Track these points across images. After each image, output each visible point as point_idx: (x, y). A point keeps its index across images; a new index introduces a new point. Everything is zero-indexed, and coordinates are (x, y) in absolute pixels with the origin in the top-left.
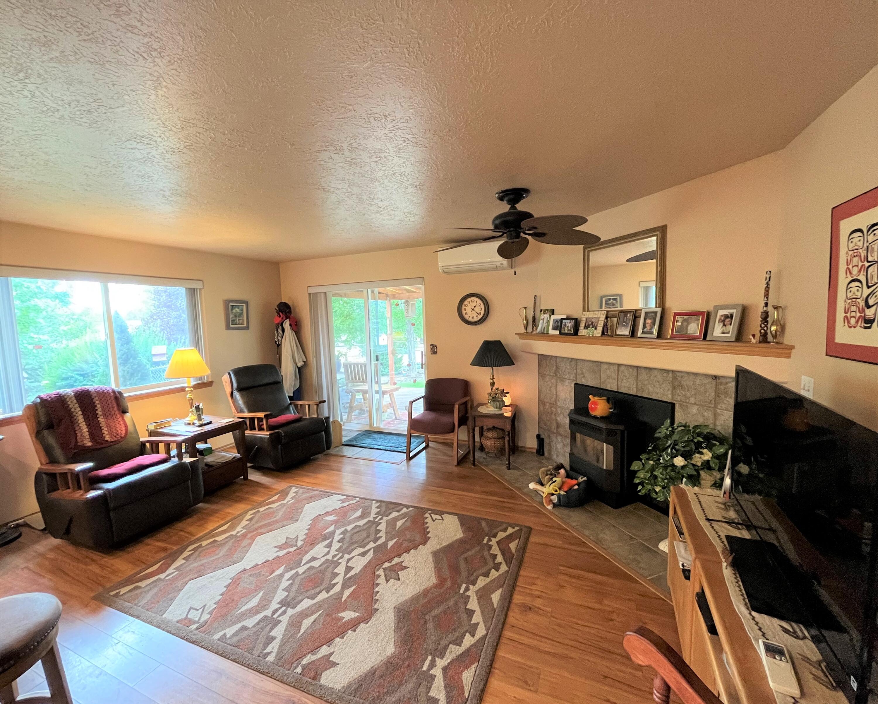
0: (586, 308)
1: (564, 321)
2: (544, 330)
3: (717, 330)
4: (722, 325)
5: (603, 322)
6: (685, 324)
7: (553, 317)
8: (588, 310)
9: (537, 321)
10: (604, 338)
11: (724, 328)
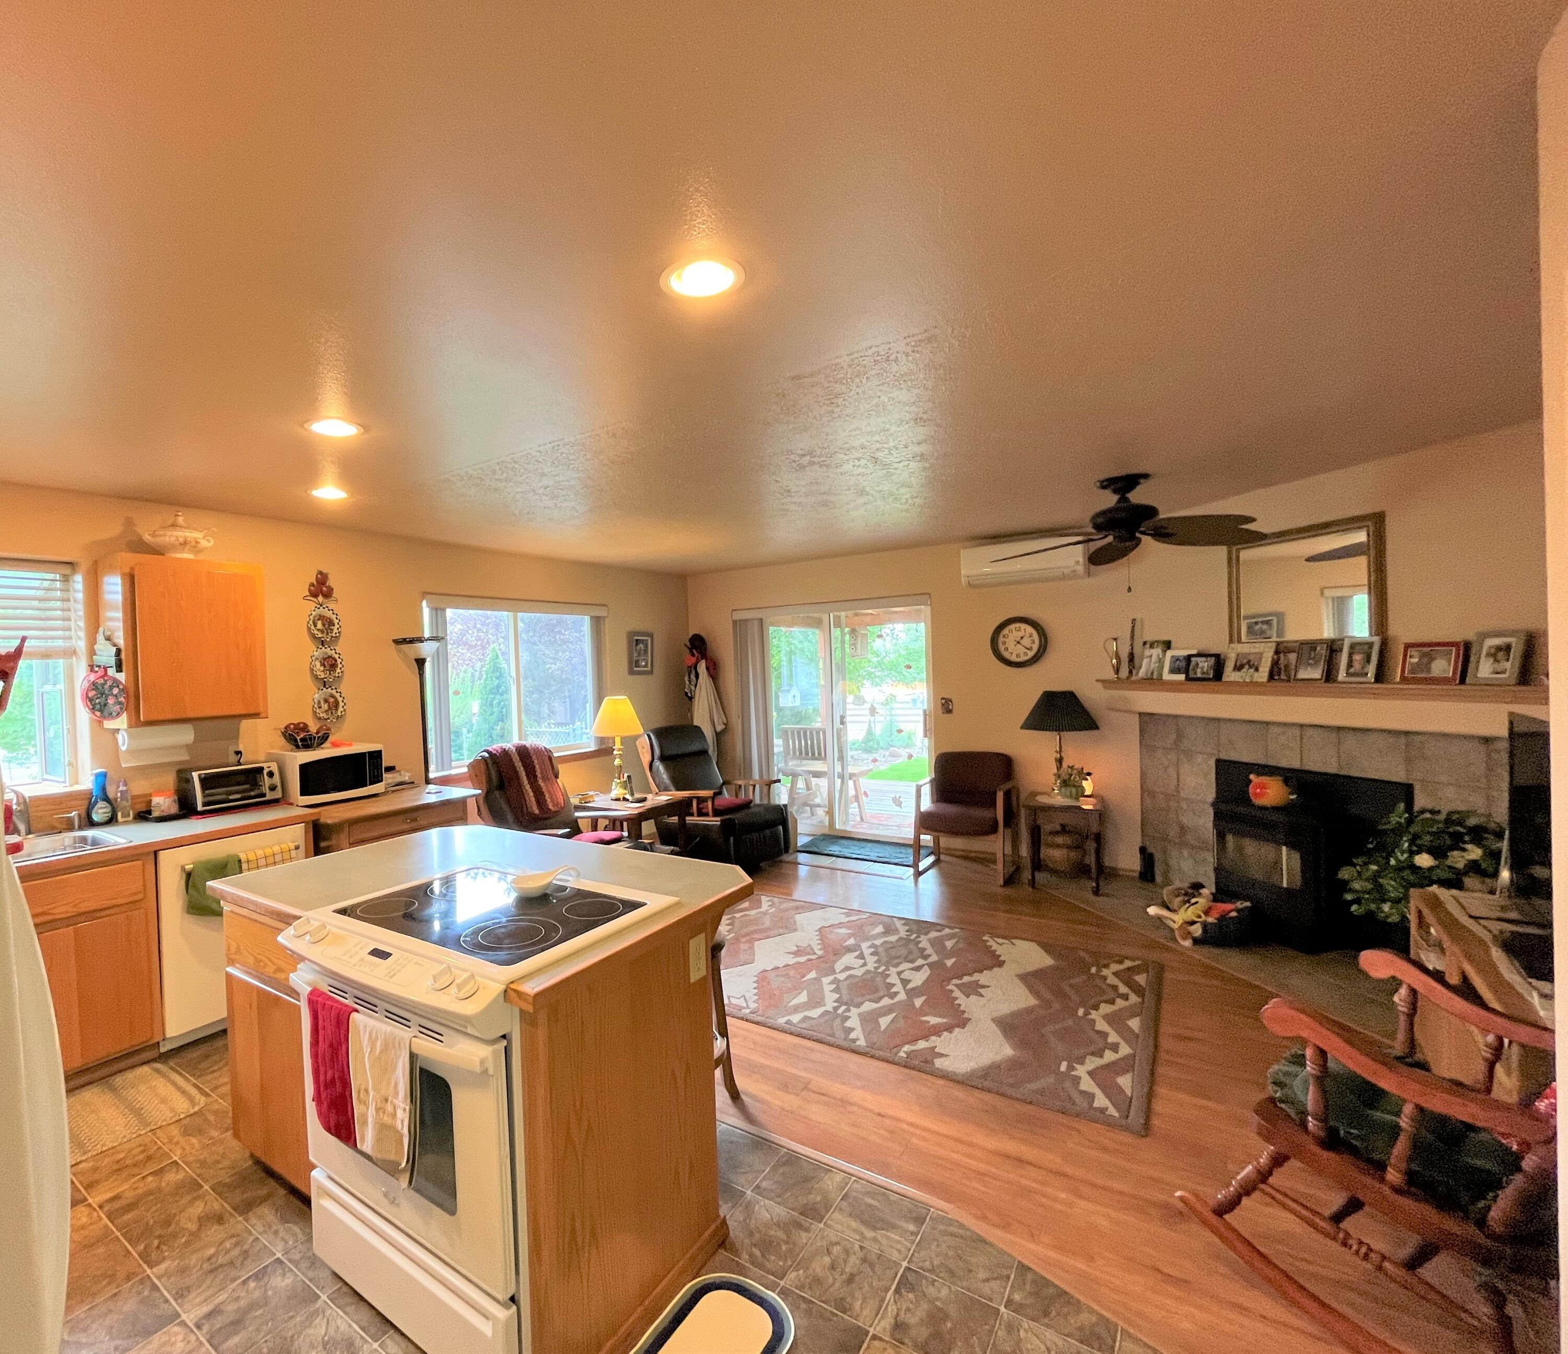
0: (1234, 637)
1: (1193, 659)
2: (1152, 673)
3: (1485, 669)
4: (1491, 660)
5: (1270, 660)
6: (1425, 660)
7: (1169, 653)
8: (1239, 641)
9: (1136, 661)
10: (1273, 683)
11: (1496, 665)
